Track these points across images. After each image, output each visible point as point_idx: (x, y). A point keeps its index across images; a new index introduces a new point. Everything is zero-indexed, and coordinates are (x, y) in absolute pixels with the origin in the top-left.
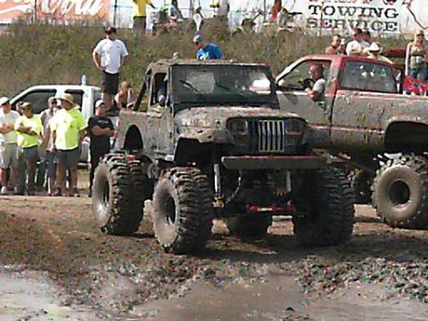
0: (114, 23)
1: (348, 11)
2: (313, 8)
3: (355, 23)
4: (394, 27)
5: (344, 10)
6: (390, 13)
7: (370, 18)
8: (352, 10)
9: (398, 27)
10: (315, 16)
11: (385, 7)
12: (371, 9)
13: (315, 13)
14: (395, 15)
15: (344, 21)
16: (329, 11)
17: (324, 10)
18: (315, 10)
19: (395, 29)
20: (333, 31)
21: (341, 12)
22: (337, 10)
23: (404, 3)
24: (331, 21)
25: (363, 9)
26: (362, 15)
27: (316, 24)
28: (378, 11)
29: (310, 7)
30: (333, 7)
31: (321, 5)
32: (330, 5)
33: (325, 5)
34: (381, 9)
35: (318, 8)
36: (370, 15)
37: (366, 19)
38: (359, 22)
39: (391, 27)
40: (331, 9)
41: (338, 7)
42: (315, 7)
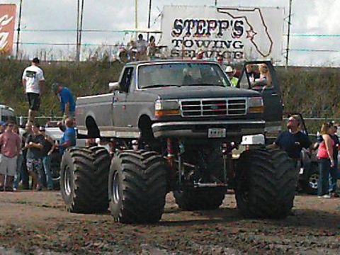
0: (17, 57)
1: (203, 44)
2: (175, 42)
3: (209, 53)
4: (241, 55)
5: (200, 43)
6: (237, 45)
7: (221, 49)
8: (206, 43)
9: (243, 55)
10: (177, 48)
11: (233, 40)
12: (222, 42)
13: (177, 45)
14: (241, 47)
16: (188, 44)
17: (184, 44)
18: (177, 43)
19: (242, 57)
21: (198, 44)
22: (195, 43)
23: (247, 37)
24: (190, 52)
25: (216, 42)
26: (215, 46)
27: (178, 54)
28: (228, 43)
29: (173, 41)
31: (182, 39)
32: (189, 39)
33: (185, 39)
34: (230, 42)
35: (179, 42)
36: (222, 47)
37: (218, 50)
38: (212, 52)
39: (238, 55)
40: (190, 42)
41: (196, 41)
42: (177, 41)
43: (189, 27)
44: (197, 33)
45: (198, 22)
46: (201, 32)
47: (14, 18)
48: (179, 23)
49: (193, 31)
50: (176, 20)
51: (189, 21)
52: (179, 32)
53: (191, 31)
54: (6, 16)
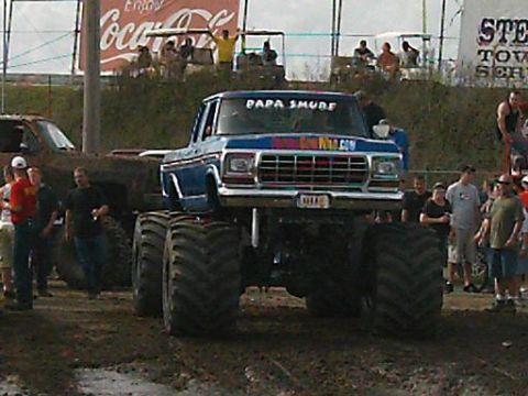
1: (526, 57)
2: (483, 53)
5: (521, 55)
10: (485, 63)
13: (485, 59)
15: (521, 69)
16: (503, 57)
17: (497, 56)
18: (486, 55)
20: (507, 81)
21: (517, 58)
22: (513, 55)
24: (505, 69)
27: (487, 73)
29: (479, 52)
30: (507, 52)
31: (492, 48)
32: (504, 49)
33: (498, 50)
35: (489, 54)
40: (505, 54)
41: (514, 52)
42: (486, 52)
43: (504, 30)
44: (517, 39)
45: (518, 22)
46: (522, 39)
47: (237, 15)
48: (488, 25)
49: (510, 37)
50: (485, 21)
51: (504, 22)
52: (489, 37)
53: (507, 36)
54: (225, 11)
